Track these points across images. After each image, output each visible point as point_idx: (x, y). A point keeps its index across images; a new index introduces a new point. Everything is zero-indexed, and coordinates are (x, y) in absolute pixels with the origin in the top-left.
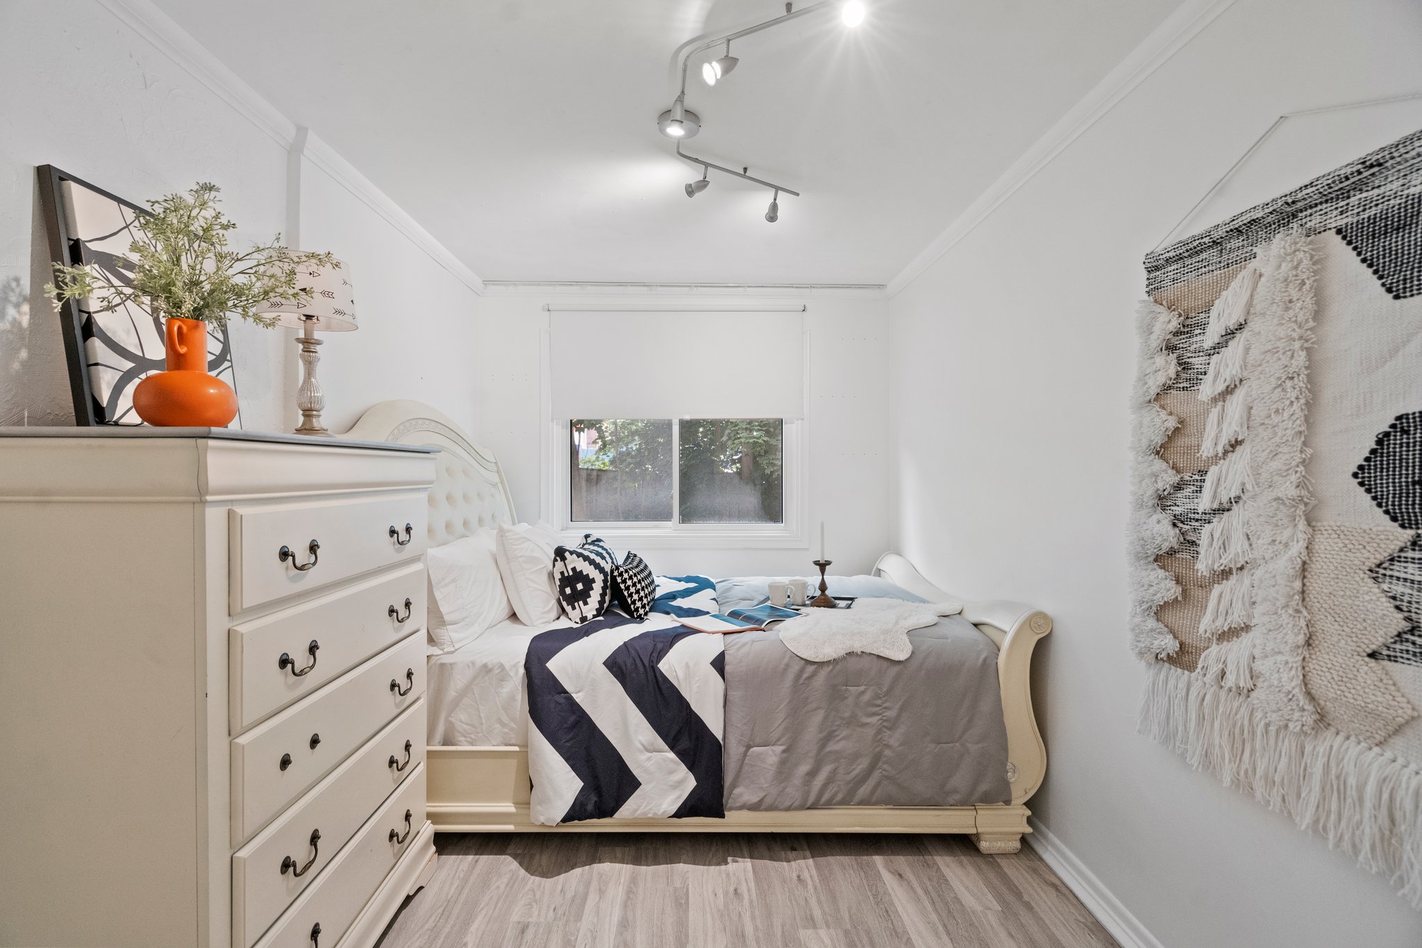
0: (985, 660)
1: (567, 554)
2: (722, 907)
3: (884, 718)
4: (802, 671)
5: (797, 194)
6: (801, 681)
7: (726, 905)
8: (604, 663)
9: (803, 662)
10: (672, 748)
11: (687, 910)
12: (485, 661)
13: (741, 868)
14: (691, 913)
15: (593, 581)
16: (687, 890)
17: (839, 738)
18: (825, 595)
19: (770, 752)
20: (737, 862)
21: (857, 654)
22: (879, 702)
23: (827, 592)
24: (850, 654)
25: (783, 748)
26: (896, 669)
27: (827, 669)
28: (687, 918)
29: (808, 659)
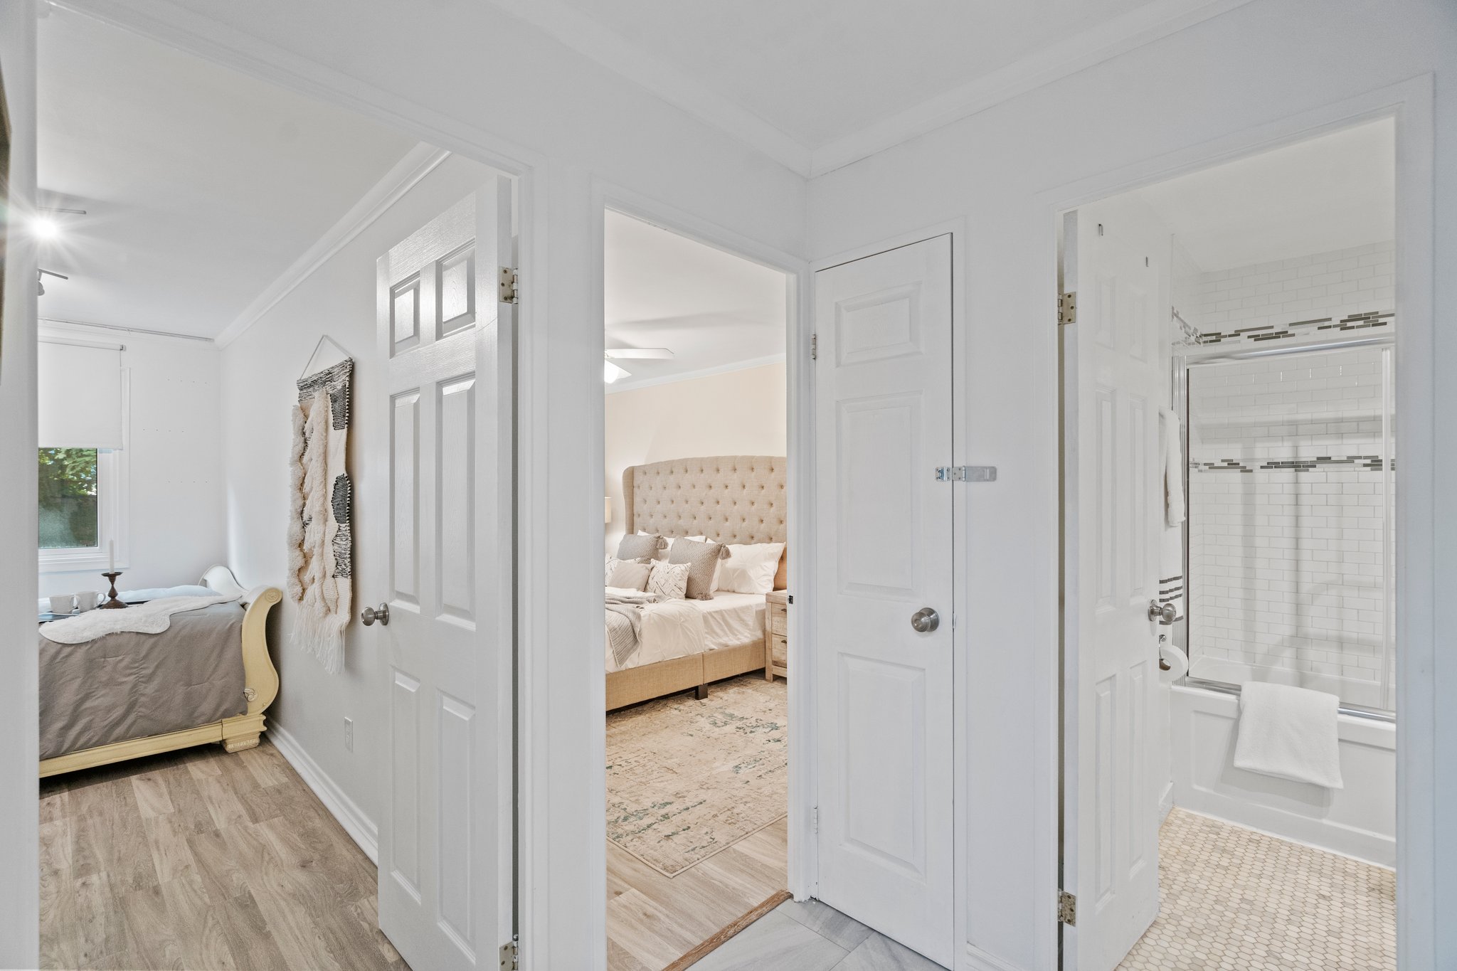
0: (231, 627)
3: (140, 676)
4: (58, 653)
5: (66, 278)
6: (58, 660)
9: (60, 646)
17: (97, 696)
18: (116, 600)
21: (116, 634)
22: (137, 665)
23: (117, 598)
24: (110, 634)
26: (152, 640)
27: (85, 648)
29: (66, 642)
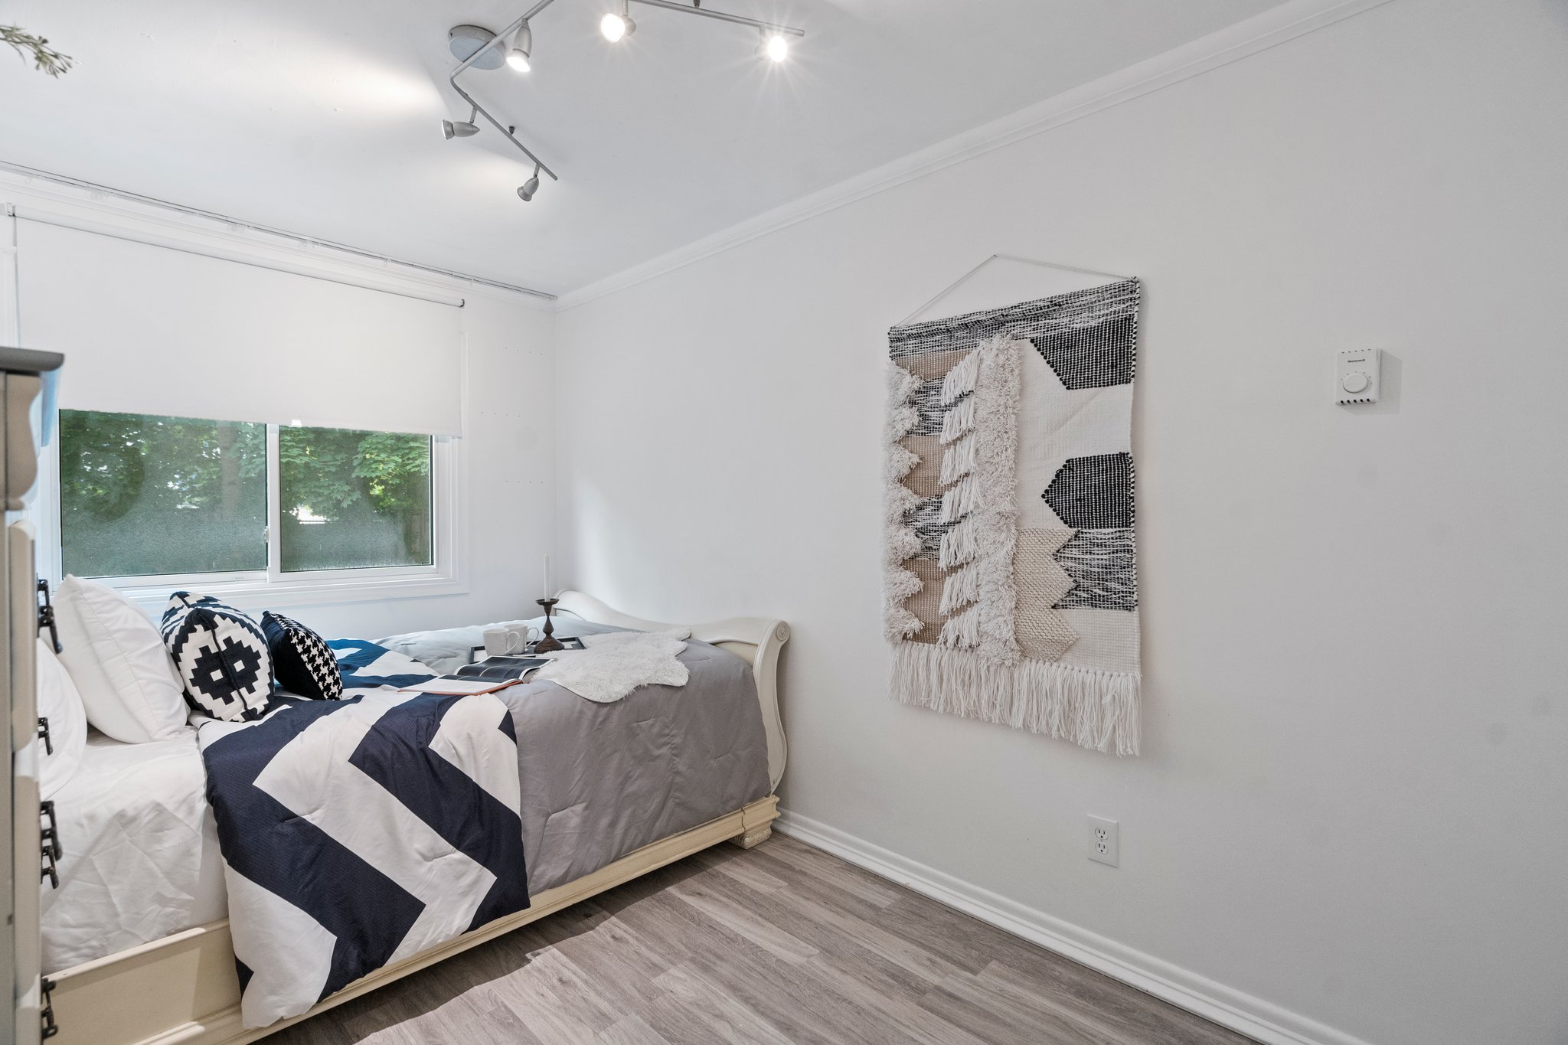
1: (217, 619)
2: (559, 1003)
3: (673, 746)
4: (595, 716)
5: (556, 178)
7: (561, 997)
8: (353, 760)
9: (595, 705)
10: (458, 847)
11: (522, 1026)
12: (117, 807)
13: (547, 958)
14: (530, 1027)
15: (257, 655)
16: (506, 1007)
17: (635, 777)
18: (551, 638)
19: (571, 814)
20: (539, 954)
21: (644, 687)
22: (667, 731)
24: (638, 688)
25: (584, 805)
26: (679, 694)
27: (620, 708)
28: (530, 1033)
29: (601, 701)
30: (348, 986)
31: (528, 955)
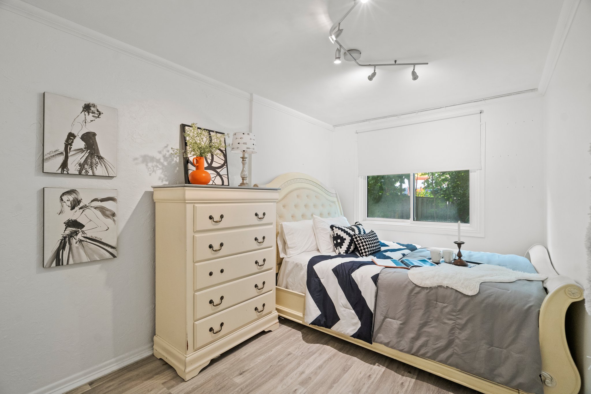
0: (530, 307)
2: (359, 378)
4: (413, 290)
5: (427, 64)
6: (413, 294)
7: (362, 378)
8: (333, 270)
9: (414, 285)
10: (354, 309)
11: (345, 373)
12: (297, 262)
13: (379, 369)
15: (345, 239)
16: (350, 368)
17: (431, 326)
18: (461, 259)
19: (395, 323)
20: (379, 366)
21: (444, 287)
22: (455, 314)
23: (462, 258)
24: (440, 286)
25: (401, 322)
26: (466, 299)
27: (426, 291)
29: (417, 284)
30: (322, 327)
31: (377, 364)
